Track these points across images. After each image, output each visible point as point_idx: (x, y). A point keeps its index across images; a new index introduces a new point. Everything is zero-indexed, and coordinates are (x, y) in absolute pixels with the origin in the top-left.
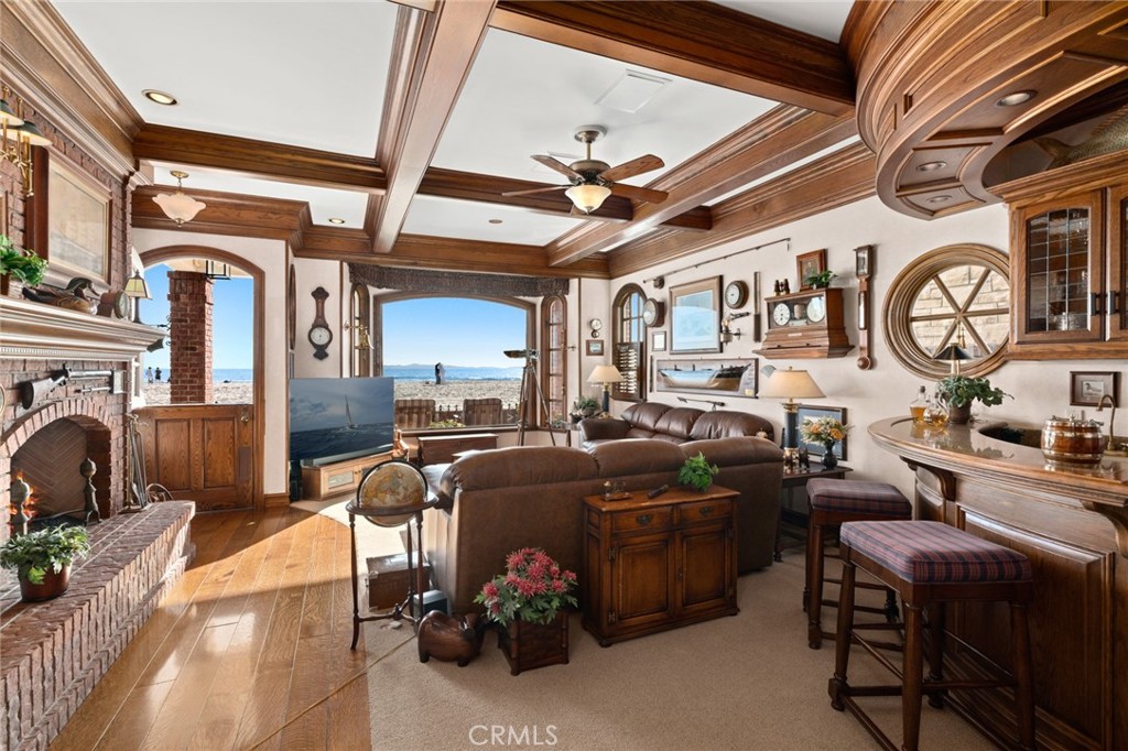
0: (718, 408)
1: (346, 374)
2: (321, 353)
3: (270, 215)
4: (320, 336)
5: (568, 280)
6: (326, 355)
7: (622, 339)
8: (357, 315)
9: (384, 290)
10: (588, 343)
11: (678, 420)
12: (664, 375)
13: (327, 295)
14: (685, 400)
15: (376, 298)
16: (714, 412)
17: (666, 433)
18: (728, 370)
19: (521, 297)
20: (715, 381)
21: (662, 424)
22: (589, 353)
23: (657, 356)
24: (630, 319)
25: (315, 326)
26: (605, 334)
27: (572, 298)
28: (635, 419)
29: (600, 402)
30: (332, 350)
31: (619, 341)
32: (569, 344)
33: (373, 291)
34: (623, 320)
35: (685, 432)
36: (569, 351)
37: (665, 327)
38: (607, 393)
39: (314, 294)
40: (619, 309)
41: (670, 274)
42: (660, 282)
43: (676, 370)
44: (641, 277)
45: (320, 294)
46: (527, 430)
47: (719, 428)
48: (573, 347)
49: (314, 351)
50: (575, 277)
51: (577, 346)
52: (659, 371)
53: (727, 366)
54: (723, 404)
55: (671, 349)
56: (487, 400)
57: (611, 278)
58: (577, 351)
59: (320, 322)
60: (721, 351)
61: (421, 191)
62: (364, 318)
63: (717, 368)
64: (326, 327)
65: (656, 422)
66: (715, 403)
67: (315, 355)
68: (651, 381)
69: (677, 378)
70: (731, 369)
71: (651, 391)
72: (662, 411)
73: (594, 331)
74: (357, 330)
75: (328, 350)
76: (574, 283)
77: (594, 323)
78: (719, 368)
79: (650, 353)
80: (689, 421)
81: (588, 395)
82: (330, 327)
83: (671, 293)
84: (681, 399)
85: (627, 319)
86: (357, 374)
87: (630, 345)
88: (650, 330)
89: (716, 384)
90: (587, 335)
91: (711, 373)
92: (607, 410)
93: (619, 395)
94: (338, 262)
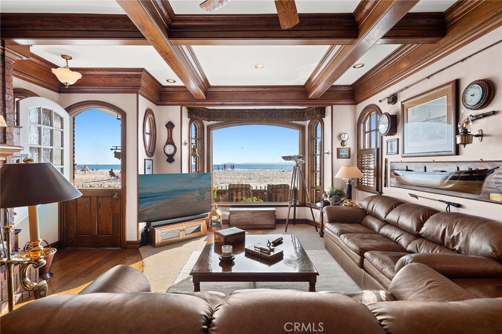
0: (453, 209)
2: (170, 159)
3: (126, 79)
4: (169, 149)
5: (324, 108)
6: (173, 160)
7: (364, 147)
9: (212, 123)
10: (338, 150)
11: (408, 214)
12: (396, 174)
13: (173, 126)
14: (416, 197)
15: (208, 127)
16: (448, 214)
17: (396, 225)
18: (466, 172)
19: (294, 122)
20: (448, 183)
21: (393, 216)
22: (339, 157)
23: (391, 158)
24: (370, 131)
25: (168, 143)
26: (350, 144)
27: (327, 120)
28: (370, 208)
29: (345, 191)
30: (177, 157)
31: (362, 148)
32: (326, 151)
33: (206, 123)
34: (365, 133)
35: (415, 228)
36: (326, 155)
37: (398, 136)
38: (350, 186)
39: (166, 126)
40: (362, 125)
41: (402, 90)
42: (393, 99)
43: (407, 170)
44: (379, 99)
45: (170, 126)
46: (298, 206)
47: (455, 233)
48: (327, 153)
49: (167, 158)
50: (329, 105)
51: (330, 152)
52: (392, 170)
53: (464, 168)
54: (459, 206)
55: (403, 153)
56: (281, 185)
57: (356, 104)
58: (330, 155)
59: (170, 142)
60: (457, 153)
63: (452, 169)
64: (173, 144)
65: (387, 214)
66: (449, 204)
67: (167, 160)
68: (386, 178)
69: (409, 177)
70: (470, 171)
71: (385, 186)
72: (394, 204)
73: (343, 141)
75: (175, 157)
76: (328, 109)
77: (343, 136)
78: (454, 170)
79: (385, 156)
80: (418, 219)
81: (337, 186)
82: (175, 144)
83: (403, 106)
84: (412, 195)
85: (368, 132)
87: (369, 151)
88: (385, 139)
89: (450, 186)
90: (337, 145)
91: (444, 175)
92: (350, 198)
93: (361, 187)
94: (179, 107)
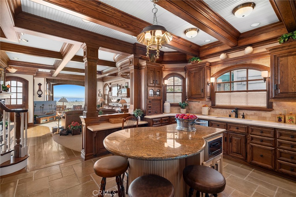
1: (45, 100)
2: (40, 96)
4: (40, 93)
6: (41, 96)
8: (48, 88)
9: (54, 83)
10: (99, 94)
12: (111, 100)
13: (41, 85)
15: (52, 85)
22: (99, 96)
24: (107, 90)
25: (38, 91)
28: (105, 108)
29: (100, 105)
30: (43, 95)
31: (105, 94)
33: (52, 83)
34: (106, 90)
37: (111, 92)
38: (101, 104)
39: (38, 84)
40: (105, 88)
41: (112, 82)
42: (110, 84)
44: (108, 82)
45: (40, 85)
49: (38, 96)
55: (112, 96)
57: (104, 82)
59: (40, 90)
60: (118, 96)
61: (71, 60)
62: (49, 89)
63: (117, 99)
64: (41, 91)
68: (109, 101)
71: (109, 103)
73: (100, 92)
74: (48, 92)
79: (109, 96)
81: (98, 104)
83: (112, 86)
84: (113, 104)
86: (48, 100)
87: (106, 95)
88: (109, 92)
92: (101, 107)
93: (104, 104)
94: (44, 78)
